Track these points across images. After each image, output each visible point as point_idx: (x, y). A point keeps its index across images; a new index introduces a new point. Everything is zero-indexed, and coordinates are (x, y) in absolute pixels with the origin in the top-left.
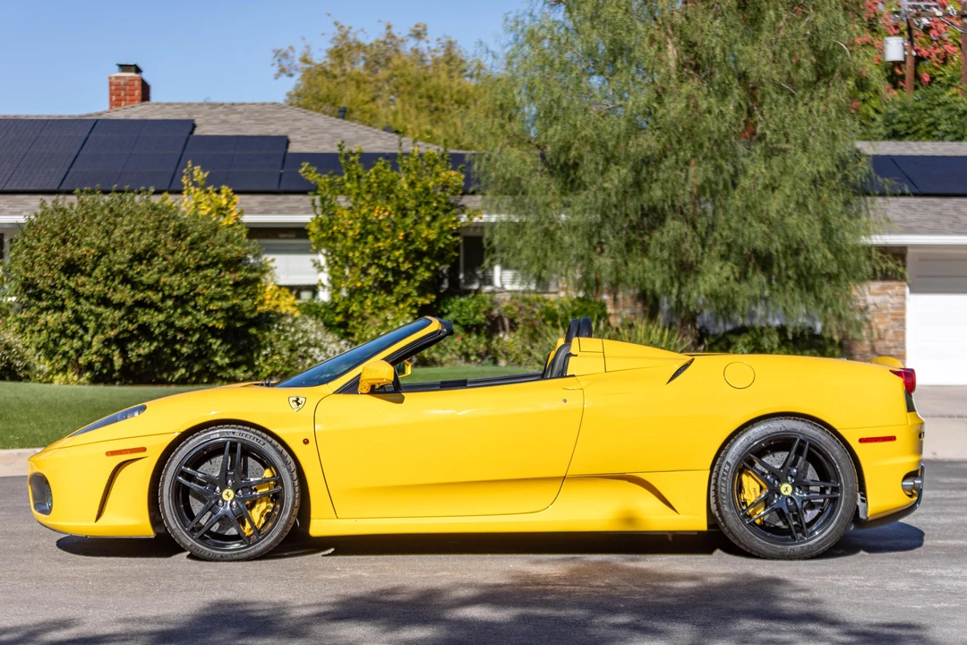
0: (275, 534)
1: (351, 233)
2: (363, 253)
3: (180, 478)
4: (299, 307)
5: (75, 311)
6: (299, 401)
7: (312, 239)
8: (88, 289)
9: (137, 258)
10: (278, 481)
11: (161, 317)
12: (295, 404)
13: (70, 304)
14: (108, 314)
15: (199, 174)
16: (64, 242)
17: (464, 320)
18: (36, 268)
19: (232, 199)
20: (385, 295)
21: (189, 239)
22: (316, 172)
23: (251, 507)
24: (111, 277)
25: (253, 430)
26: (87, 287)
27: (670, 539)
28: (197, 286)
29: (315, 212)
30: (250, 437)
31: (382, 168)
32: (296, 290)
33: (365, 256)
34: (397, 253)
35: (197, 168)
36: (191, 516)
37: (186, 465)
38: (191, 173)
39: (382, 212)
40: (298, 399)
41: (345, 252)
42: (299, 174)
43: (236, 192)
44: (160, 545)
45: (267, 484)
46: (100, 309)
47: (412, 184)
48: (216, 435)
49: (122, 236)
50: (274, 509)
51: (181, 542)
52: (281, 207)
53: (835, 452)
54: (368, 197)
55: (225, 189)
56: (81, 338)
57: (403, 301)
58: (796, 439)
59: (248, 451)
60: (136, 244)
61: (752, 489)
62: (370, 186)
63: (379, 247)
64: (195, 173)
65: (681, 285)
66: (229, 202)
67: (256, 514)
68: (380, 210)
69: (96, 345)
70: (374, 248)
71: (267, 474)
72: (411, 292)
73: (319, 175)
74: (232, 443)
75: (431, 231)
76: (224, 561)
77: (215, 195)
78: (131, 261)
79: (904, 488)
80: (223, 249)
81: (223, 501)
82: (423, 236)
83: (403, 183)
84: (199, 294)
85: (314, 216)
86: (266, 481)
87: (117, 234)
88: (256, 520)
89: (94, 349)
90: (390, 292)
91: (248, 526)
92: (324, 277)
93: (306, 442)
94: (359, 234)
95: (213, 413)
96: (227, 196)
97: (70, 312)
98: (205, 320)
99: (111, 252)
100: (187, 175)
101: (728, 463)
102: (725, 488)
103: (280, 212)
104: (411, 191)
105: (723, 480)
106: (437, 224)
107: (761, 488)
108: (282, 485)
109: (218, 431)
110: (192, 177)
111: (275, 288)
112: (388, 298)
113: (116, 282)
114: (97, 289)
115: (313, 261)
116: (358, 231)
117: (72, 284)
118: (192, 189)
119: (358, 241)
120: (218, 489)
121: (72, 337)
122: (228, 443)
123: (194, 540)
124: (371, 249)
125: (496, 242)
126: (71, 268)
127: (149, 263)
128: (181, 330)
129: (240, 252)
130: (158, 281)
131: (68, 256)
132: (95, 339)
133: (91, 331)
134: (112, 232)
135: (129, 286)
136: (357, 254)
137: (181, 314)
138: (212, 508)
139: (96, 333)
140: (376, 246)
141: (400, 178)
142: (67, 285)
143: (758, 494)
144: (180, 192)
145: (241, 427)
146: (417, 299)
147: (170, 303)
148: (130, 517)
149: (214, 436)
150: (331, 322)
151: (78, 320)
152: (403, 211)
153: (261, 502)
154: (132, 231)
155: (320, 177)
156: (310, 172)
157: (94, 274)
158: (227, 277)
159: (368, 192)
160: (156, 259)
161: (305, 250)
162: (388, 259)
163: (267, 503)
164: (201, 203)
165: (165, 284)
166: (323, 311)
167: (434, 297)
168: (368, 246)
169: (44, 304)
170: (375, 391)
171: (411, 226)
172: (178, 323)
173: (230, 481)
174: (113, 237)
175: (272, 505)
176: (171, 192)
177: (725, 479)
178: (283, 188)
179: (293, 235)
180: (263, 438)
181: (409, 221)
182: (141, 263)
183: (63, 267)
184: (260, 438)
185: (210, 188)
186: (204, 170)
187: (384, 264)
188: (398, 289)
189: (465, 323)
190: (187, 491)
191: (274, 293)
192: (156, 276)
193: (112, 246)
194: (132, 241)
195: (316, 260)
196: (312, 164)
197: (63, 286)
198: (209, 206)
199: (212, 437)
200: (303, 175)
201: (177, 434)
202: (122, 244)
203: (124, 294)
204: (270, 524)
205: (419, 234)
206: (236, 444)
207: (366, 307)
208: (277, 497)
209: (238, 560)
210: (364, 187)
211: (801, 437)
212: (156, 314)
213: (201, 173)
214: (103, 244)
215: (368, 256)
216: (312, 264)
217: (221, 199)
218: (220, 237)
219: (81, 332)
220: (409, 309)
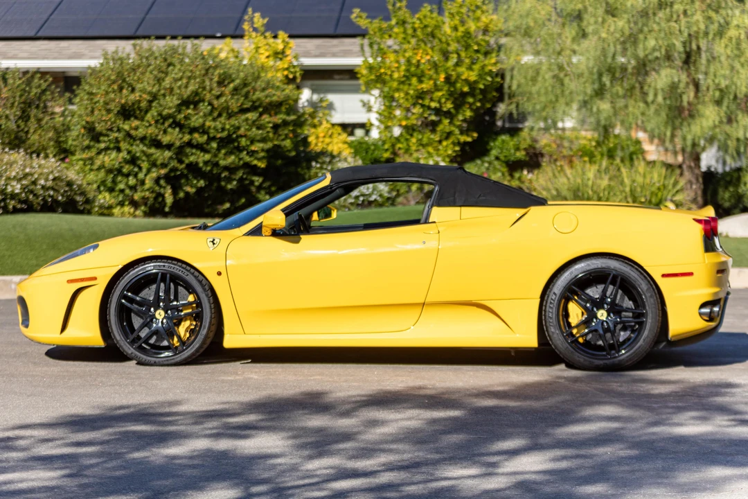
0: (196, 345)
1: (396, 75)
2: (407, 94)
3: (123, 301)
4: (350, 145)
5: (129, 152)
6: (215, 242)
7: (361, 81)
8: (141, 132)
9: (186, 103)
10: (199, 303)
11: (207, 157)
12: (212, 243)
13: (123, 145)
14: (158, 155)
15: (259, 20)
16: (121, 89)
17: (505, 156)
18: (96, 112)
19: (288, 43)
20: (429, 134)
21: (232, 85)
22: (367, 17)
23: (178, 324)
24: (161, 121)
25: (180, 264)
26: (140, 130)
27: (513, 354)
28: (239, 128)
29: (363, 55)
30: (176, 269)
31: (429, 14)
32: (348, 128)
33: (409, 97)
34: (440, 94)
35: (257, 15)
36: (132, 329)
37: (128, 291)
38: (251, 20)
39: (425, 57)
40: (214, 240)
41: (391, 93)
42: (350, 20)
43: (291, 36)
44: (109, 353)
45: (190, 306)
46: (153, 150)
47: (455, 29)
48: (151, 267)
49: (171, 84)
50: (196, 326)
51: (124, 350)
52: (335, 50)
53: (643, 286)
54: (413, 41)
55: (282, 35)
56: (136, 176)
57: (447, 138)
58: (610, 274)
59: (176, 279)
60: (183, 90)
61: (576, 313)
62: (415, 30)
63: (422, 88)
64: (256, 20)
65: (674, 129)
66: (285, 47)
67: (182, 330)
68: (422, 53)
69: (149, 183)
70: (418, 90)
71: (191, 298)
72: (453, 131)
73: (369, 20)
74: (162, 274)
75: (471, 73)
76: (157, 366)
77: (271, 40)
78: (179, 105)
79: (701, 314)
80: (263, 94)
81: (156, 319)
82: (463, 77)
83: (447, 29)
84: (241, 136)
85: (363, 59)
86: (190, 303)
87: (167, 82)
88: (182, 335)
89: (147, 186)
90: (433, 131)
91: (176, 339)
92: (373, 118)
93: (219, 274)
94: (404, 76)
95: (150, 250)
96: (283, 41)
97: (125, 153)
98: (248, 159)
99: (161, 97)
100: (248, 21)
101: (555, 293)
102: (551, 312)
103: (334, 55)
104: (454, 34)
105: (550, 307)
106: (476, 67)
107: (583, 314)
108: (202, 308)
109: (152, 264)
110: (253, 23)
111: (329, 126)
112: (432, 136)
113: (167, 124)
114: (150, 132)
115: (362, 101)
116: (402, 73)
117: (126, 127)
118: (254, 34)
119: (403, 83)
120: (152, 309)
121: (127, 175)
122: (160, 274)
123: (134, 349)
124: (415, 90)
125: (514, 87)
126: (127, 112)
127: (195, 108)
128: (226, 168)
129: (279, 97)
130: (203, 125)
131: (123, 101)
132: (148, 177)
133: (144, 170)
134: (163, 80)
135: (177, 129)
136: (402, 95)
137: (225, 154)
138: (147, 324)
139: (149, 171)
140: (419, 87)
141: (444, 23)
142: (123, 128)
143: (580, 318)
144: (241, 37)
145: (170, 261)
146: (459, 137)
147: (214, 145)
148: (86, 331)
149: (150, 268)
150: (380, 158)
151: (133, 161)
152: (446, 55)
153: (185, 320)
154: (181, 79)
155: (371, 22)
156: (361, 17)
157: (146, 118)
158: (267, 120)
159: (413, 36)
160: (201, 104)
161: (356, 90)
162: (432, 100)
163: (191, 321)
164: (259, 47)
165: (209, 127)
166: (372, 147)
167: (475, 135)
168: (412, 87)
169: (102, 146)
170: (275, 233)
171: (452, 68)
172: (222, 163)
173: (161, 304)
174: (163, 84)
175: (194, 323)
176: (234, 37)
177: (551, 306)
178: (339, 32)
179: (347, 77)
180: (187, 270)
181: (451, 63)
182: (188, 108)
183: (118, 111)
184: (184, 271)
185: (268, 34)
186: (263, 17)
187: (427, 104)
188: (440, 128)
189: (506, 160)
190: (129, 311)
191: (328, 131)
192: (201, 120)
193: (162, 92)
194: (180, 87)
195: (366, 101)
196: (363, 10)
197: (119, 130)
198: (267, 50)
199: (147, 269)
200: (354, 20)
201: (120, 267)
202: (171, 89)
203: (173, 136)
204: (193, 338)
205: (458, 76)
206: (166, 274)
207: (411, 144)
208: (198, 317)
209: (168, 365)
210: (410, 31)
211: (614, 272)
212: (202, 154)
213: (261, 20)
214: (154, 90)
215: (412, 97)
216: (361, 104)
217: (277, 44)
218: (260, 84)
219: (136, 169)
220: (451, 146)
